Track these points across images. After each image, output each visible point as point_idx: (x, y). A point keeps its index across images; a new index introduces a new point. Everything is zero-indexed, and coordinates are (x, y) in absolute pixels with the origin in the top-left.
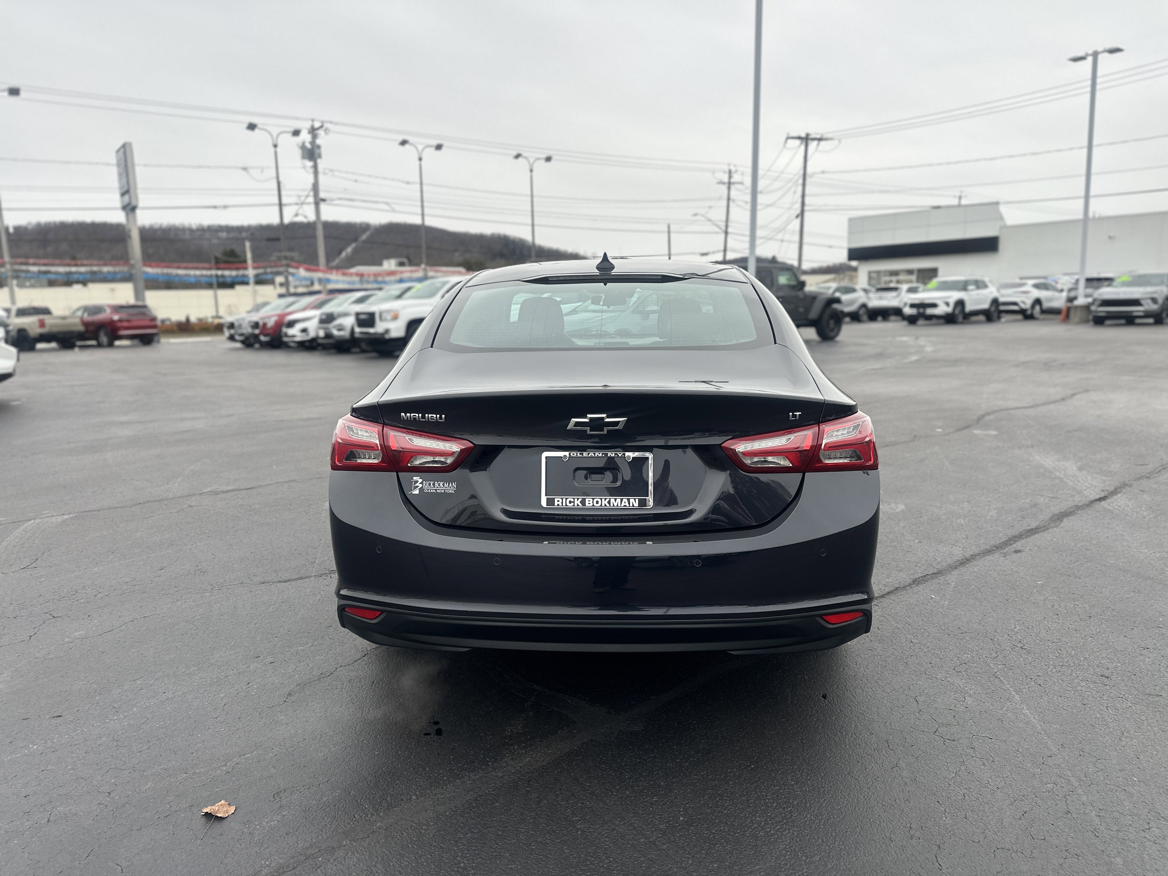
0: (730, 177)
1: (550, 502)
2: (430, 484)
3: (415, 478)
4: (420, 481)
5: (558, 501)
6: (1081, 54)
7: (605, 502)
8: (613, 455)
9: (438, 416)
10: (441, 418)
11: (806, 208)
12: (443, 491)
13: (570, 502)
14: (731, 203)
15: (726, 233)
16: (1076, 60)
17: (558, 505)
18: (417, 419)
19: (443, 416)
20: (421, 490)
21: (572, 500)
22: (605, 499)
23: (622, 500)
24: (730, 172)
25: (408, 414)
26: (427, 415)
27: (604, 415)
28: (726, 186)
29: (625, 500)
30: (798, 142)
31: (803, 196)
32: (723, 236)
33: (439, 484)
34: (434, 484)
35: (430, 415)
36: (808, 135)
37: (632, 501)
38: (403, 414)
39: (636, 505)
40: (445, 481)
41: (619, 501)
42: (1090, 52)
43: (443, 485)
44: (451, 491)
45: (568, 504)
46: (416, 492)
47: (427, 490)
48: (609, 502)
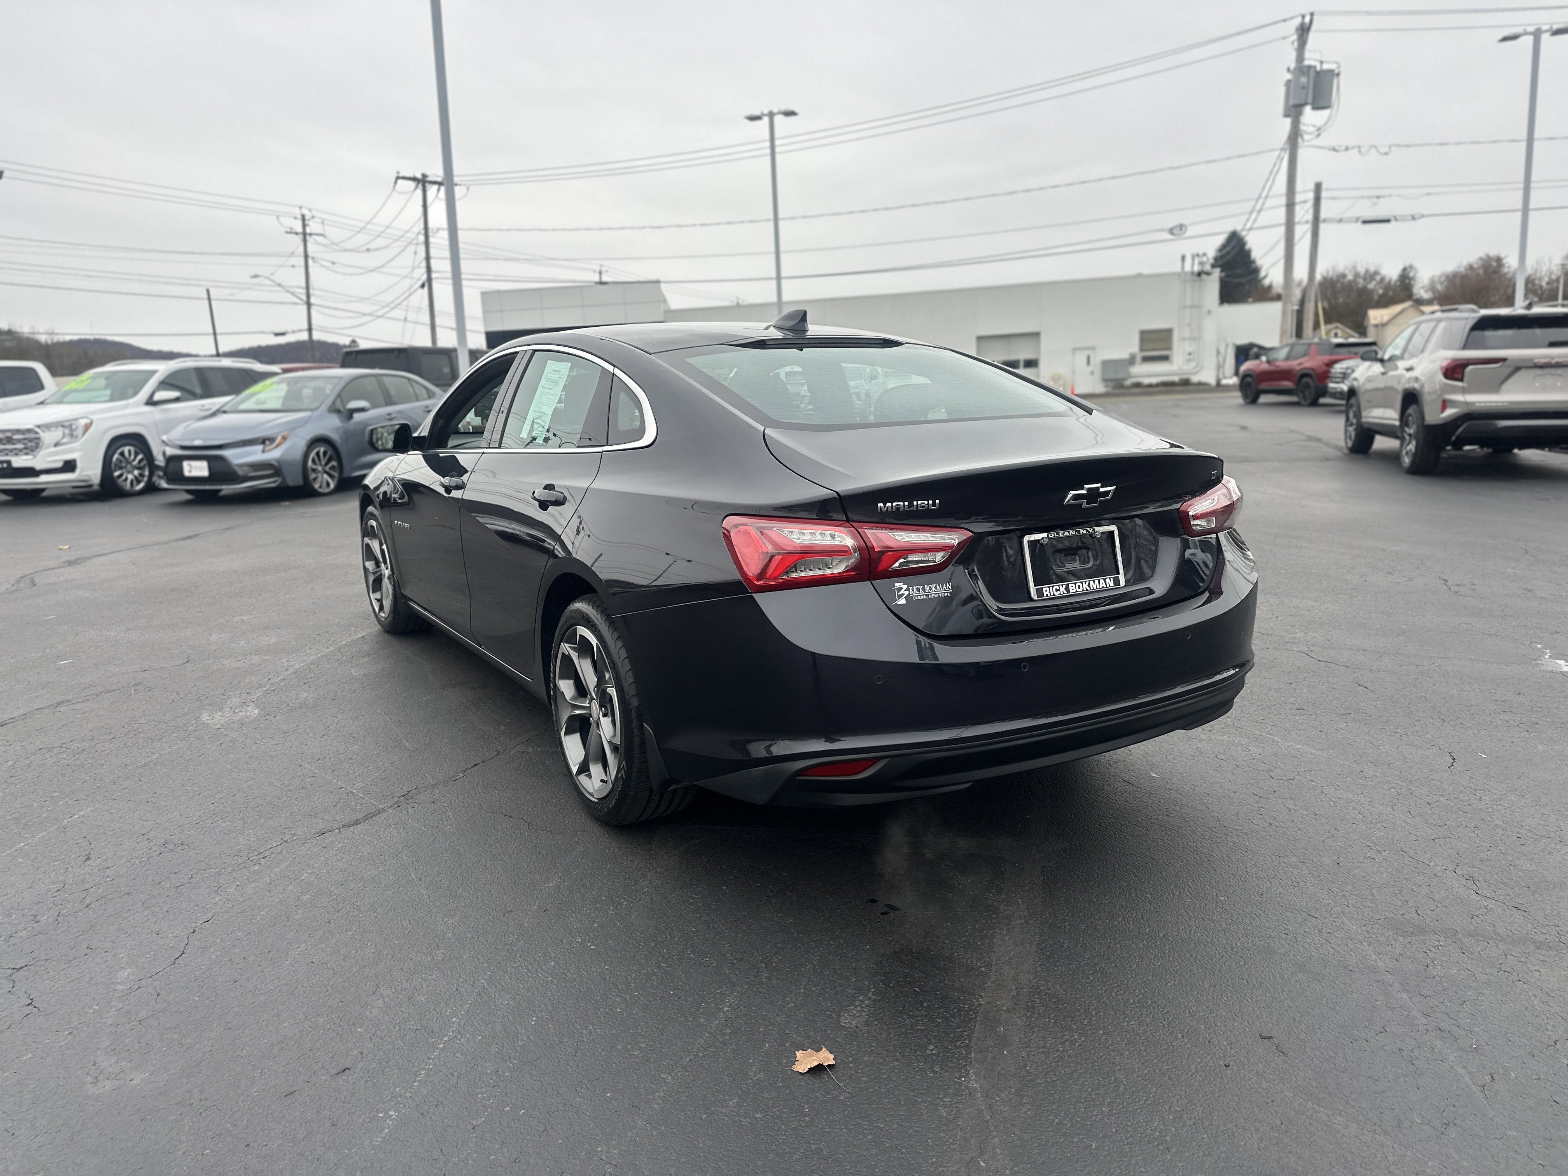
0: (304, 226)
1: (1040, 592)
2: (918, 590)
3: (896, 585)
4: (905, 587)
5: (1047, 591)
6: (757, 113)
7: (1086, 586)
8: (1085, 532)
9: (930, 502)
10: (934, 504)
11: (434, 275)
12: (936, 596)
13: (1057, 590)
14: (310, 262)
15: (309, 305)
16: (753, 118)
17: (1047, 595)
18: (902, 509)
19: (937, 501)
20: (908, 598)
21: (1058, 588)
22: (1085, 582)
23: (1099, 581)
24: (303, 218)
25: (889, 504)
26: (915, 503)
27: (1099, 485)
28: (301, 236)
29: (1102, 581)
30: (412, 184)
31: (428, 258)
32: (305, 307)
33: (930, 589)
34: (924, 589)
35: (919, 503)
36: (424, 176)
37: (1108, 580)
38: (881, 505)
39: (1112, 584)
40: (937, 583)
41: (1097, 582)
42: (766, 112)
43: (936, 588)
44: (946, 594)
45: (1055, 593)
46: (903, 601)
47: (916, 598)
48: (1089, 586)
